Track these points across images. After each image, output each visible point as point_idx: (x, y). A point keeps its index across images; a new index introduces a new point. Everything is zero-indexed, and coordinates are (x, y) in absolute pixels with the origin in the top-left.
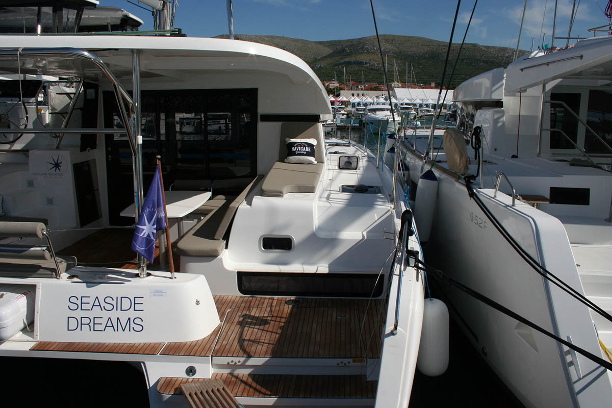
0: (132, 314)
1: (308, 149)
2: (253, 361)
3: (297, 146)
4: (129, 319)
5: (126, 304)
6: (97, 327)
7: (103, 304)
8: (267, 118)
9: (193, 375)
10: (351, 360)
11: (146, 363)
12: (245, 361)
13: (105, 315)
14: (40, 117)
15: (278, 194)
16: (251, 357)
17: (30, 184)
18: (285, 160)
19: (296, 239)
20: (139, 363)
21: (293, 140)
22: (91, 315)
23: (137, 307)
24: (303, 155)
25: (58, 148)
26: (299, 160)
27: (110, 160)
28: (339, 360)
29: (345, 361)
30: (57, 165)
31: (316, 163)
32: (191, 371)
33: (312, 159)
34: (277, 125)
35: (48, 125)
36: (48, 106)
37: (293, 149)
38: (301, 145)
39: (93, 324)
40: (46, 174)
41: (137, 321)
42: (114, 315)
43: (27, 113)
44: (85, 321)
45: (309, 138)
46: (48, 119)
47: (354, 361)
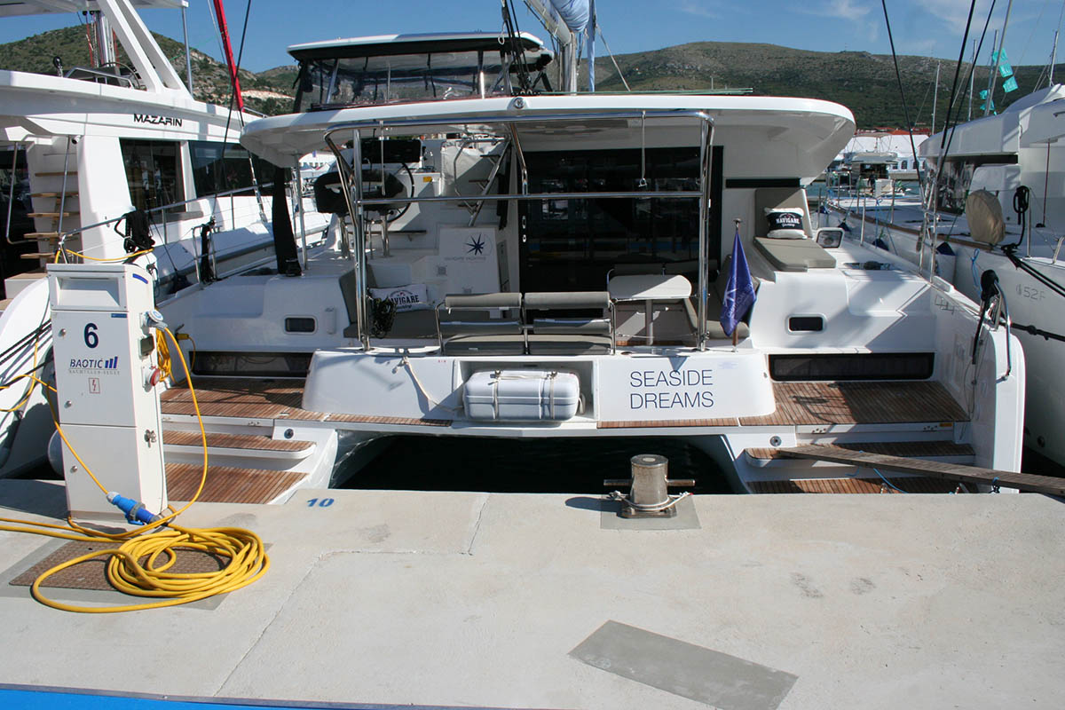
0: (701, 388)
1: (796, 221)
2: (837, 429)
3: (783, 217)
4: (698, 393)
5: (694, 378)
6: (663, 404)
7: (669, 379)
8: (735, 183)
9: (779, 444)
10: (938, 424)
11: (727, 436)
12: (830, 429)
13: (672, 390)
14: (431, 186)
15: (801, 268)
16: (836, 424)
17: (442, 271)
18: (768, 235)
19: (826, 317)
20: (718, 436)
21: (775, 210)
22: (656, 391)
23: (706, 381)
24: (791, 228)
25: (472, 225)
26: (786, 234)
27: (524, 241)
28: (926, 425)
29: (932, 425)
30: (478, 247)
31: (806, 237)
32: (776, 441)
33: (801, 232)
34: (749, 192)
35: (440, 197)
36: (440, 172)
37: (778, 220)
38: (787, 215)
39: (659, 401)
40: (462, 258)
41: (706, 396)
42: (682, 390)
43: (413, 183)
44: (649, 398)
45: (794, 207)
46: (440, 189)
47: (941, 425)
